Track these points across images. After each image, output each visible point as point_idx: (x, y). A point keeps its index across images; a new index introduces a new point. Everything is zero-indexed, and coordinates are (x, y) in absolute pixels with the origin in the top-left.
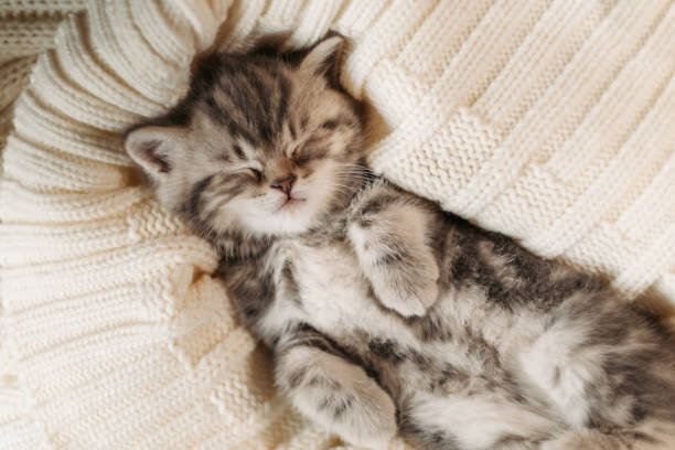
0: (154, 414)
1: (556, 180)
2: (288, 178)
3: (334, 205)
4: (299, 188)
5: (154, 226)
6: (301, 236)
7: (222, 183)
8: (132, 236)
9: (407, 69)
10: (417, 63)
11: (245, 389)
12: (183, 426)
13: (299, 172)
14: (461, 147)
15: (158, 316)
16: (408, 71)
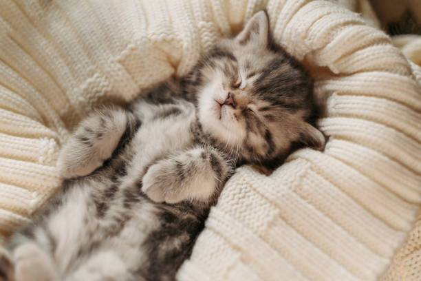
0: (90, 41)
1: (229, 269)
2: (234, 102)
3: (217, 140)
4: (228, 111)
5: (206, 36)
6: (198, 119)
7: (233, 66)
8: (201, 23)
9: (304, 176)
10: (309, 182)
11: (102, 94)
12: (81, 59)
13: (238, 111)
14: (253, 211)
15: (151, 31)
16: (302, 177)
